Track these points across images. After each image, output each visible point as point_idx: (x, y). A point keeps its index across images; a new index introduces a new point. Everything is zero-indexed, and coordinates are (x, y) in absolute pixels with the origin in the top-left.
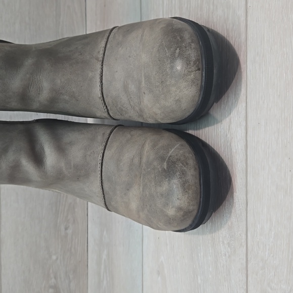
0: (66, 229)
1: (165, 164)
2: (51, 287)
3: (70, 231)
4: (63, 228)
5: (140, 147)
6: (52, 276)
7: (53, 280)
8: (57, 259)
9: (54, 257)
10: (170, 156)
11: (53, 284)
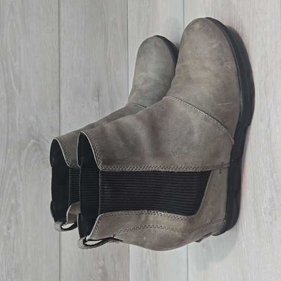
2: (100, 268)
6: (101, 258)
7: (102, 262)
11: (102, 265)
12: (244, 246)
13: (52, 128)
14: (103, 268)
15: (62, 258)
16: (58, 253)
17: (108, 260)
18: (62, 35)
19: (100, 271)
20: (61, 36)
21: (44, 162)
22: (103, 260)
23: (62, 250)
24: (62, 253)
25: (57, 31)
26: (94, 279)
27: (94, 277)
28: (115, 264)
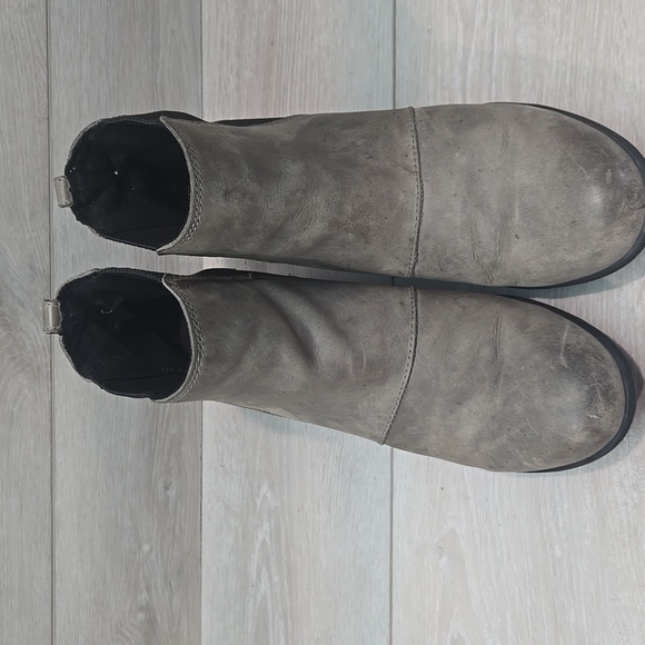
0: (166, 488)
1: (562, 357)
2: (141, 609)
3: (172, 493)
4: (160, 487)
5: (491, 329)
6: (143, 585)
7: (144, 594)
8: (151, 550)
9: (146, 548)
10: (567, 345)
11: (144, 603)
12: (558, 553)
13: (32, 267)
14: (147, 609)
15: (57, 597)
16: (48, 586)
17: (156, 589)
18: (55, 21)
19: (141, 616)
20: (53, 25)
21: (14, 359)
22: (147, 590)
23: (58, 577)
24: (58, 585)
25: (43, 9)
26: (128, 639)
27: (128, 634)
28: (172, 596)
